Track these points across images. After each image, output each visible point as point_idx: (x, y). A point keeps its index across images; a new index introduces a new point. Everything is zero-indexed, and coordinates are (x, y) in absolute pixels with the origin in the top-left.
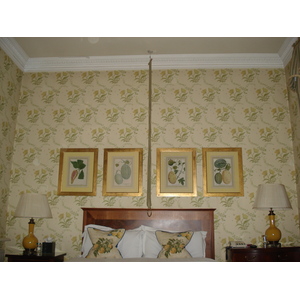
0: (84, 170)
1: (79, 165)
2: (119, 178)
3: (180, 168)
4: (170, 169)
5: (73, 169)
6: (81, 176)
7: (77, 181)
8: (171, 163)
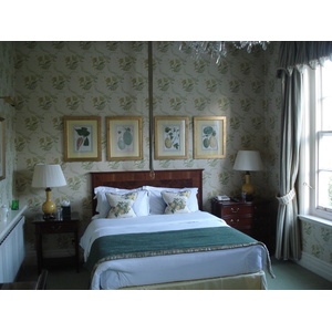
0: (89, 137)
1: (83, 132)
2: (122, 144)
3: (175, 135)
4: (166, 135)
5: (77, 136)
6: (87, 143)
7: (82, 147)
8: (167, 130)
